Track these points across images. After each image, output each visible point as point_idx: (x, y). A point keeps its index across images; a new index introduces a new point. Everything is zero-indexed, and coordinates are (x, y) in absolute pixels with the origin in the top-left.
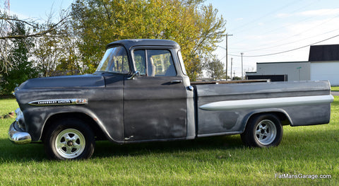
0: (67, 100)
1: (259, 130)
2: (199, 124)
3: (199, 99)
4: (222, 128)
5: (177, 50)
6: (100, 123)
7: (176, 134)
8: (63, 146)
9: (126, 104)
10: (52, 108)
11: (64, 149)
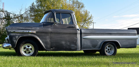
0: (27, 31)
1: (107, 49)
2: (82, 44)
3: (82, 34)
4: (91, 47)
5: (74, 14)
6: (41, 42)
8: (25, 51)
9: (52, 34)
10: (21, 34)
11: (25, 52)
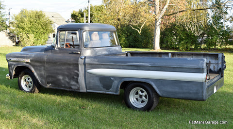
0: (22, 60)
3: (87, 65)
4: (102, 88)
6: (35, 74)
7: (73, 87)
9: (47, 64)
10: (17, 63)
11: (26, 86)
